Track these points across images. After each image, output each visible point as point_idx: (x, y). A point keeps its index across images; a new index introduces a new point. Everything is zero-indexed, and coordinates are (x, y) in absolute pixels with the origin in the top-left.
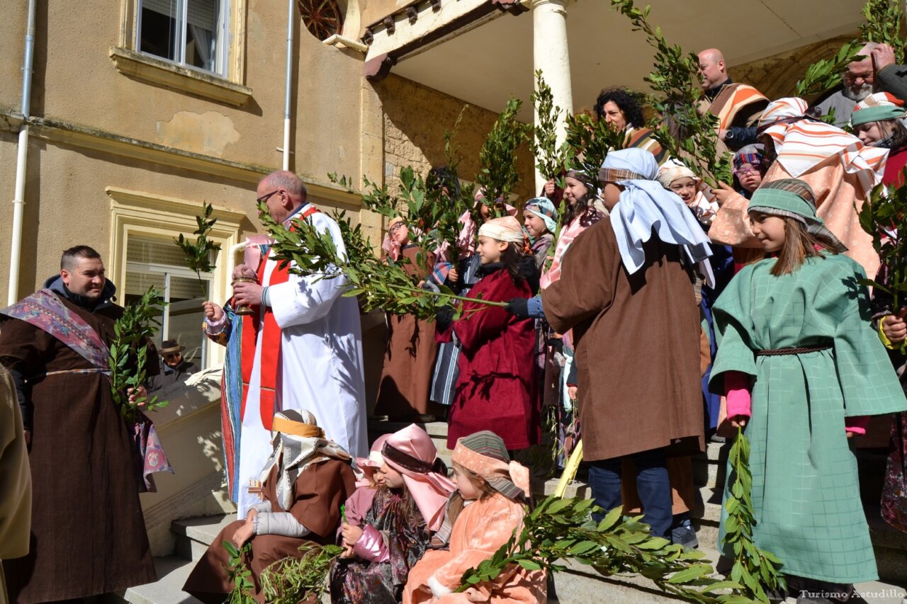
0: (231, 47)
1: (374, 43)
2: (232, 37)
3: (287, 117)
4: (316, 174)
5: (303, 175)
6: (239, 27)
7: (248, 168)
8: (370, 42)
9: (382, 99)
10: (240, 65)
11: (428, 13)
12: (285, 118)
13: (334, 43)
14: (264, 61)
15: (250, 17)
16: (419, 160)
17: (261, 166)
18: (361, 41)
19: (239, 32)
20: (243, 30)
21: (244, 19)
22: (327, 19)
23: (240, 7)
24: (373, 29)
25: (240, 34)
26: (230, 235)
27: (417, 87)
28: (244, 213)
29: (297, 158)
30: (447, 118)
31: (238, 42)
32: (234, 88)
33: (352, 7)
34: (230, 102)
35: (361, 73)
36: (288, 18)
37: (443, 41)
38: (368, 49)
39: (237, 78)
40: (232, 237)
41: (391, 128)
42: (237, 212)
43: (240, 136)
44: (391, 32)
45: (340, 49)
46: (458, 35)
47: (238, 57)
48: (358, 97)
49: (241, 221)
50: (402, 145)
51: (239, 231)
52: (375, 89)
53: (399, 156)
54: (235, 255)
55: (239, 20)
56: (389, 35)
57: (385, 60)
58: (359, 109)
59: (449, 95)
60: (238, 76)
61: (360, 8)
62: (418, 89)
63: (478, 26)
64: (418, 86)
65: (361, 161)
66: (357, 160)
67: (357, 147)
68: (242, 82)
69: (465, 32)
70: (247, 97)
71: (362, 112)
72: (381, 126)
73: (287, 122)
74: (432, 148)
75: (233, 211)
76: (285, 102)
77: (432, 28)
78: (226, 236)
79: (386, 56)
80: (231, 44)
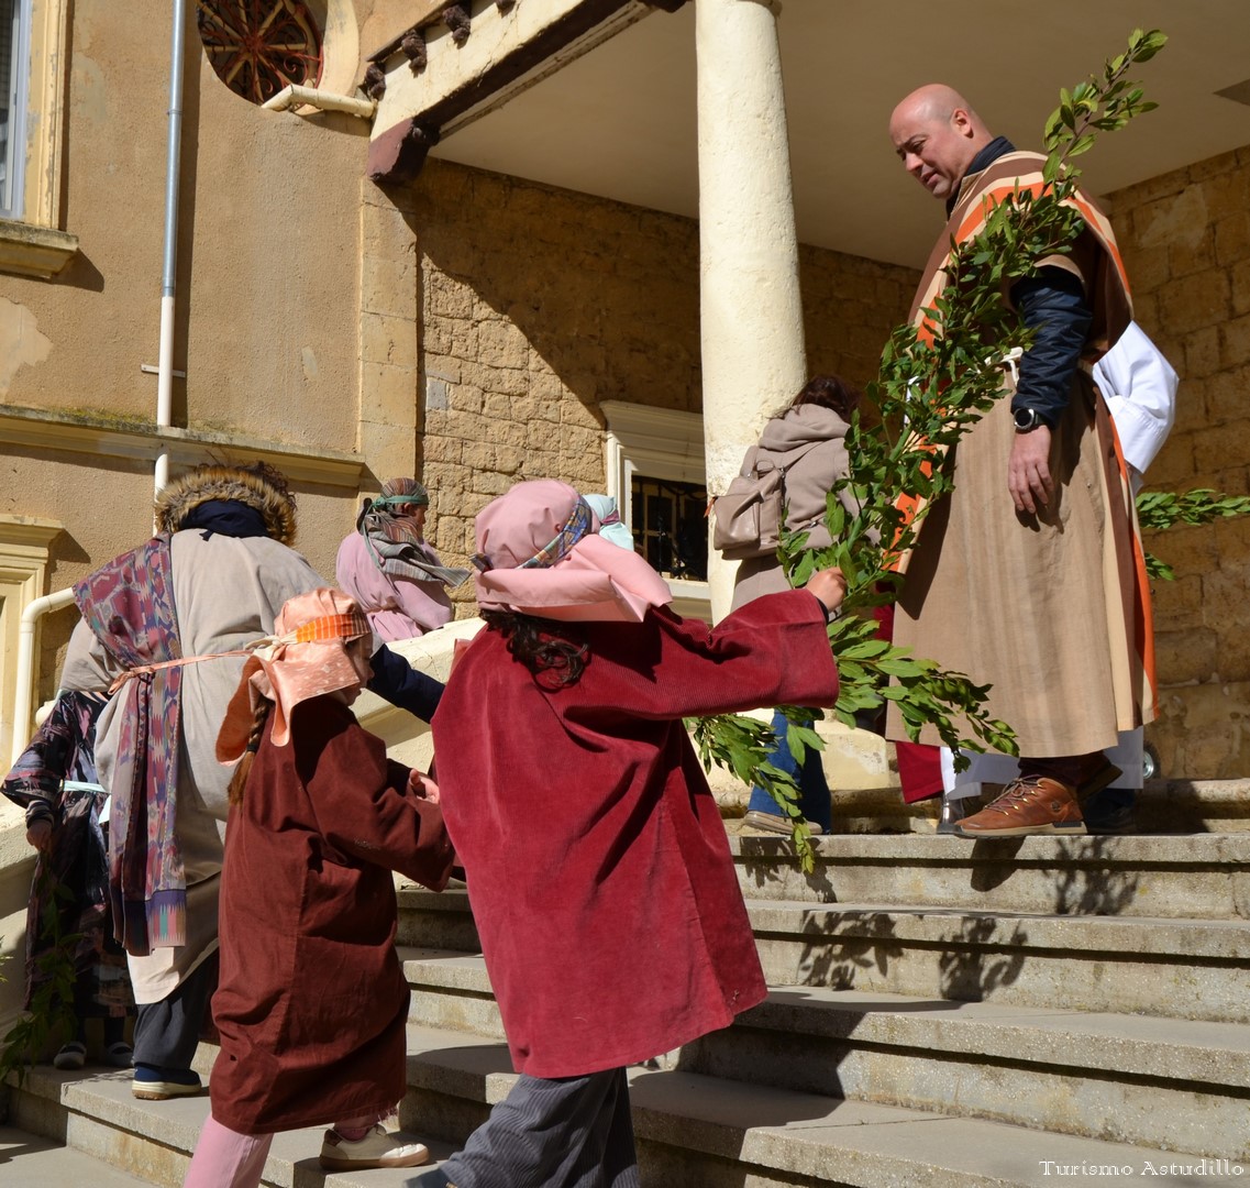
0: (31, 145)
1: (387, 95)
2: (33, 121)
3: (167, 291)
4: (243, 420)
5: (209, 424)
6: (51, 98)
7: (66, 420)
8: (379, 93)
9: (416, 226)
10: (51, 184)
11: (491, 18)
12: (162, 295)
13: (290, 106)
14: (111, 168)
15: (77, 73)
16: (519, 365)
17: (103, 413)
18: (360, 92)
19: (49, 110)
20: (60, 104)
21: (61, 78)
22: (282, 47)
23: (52, 51)
24: (383, 61)
25: (54, 114)
26: (26, 578)
27: (512, 186)
28: (59, 525)
29: (190, 387)
30: (597, 255)
31: (48, 132)
32: (35, 239)
33: (340, 15)
34: (26, 272)
35: (361, 167)
36: (170, 64)
37: (536, 81)
38: (375, 110)
39: (43, 214)
40: (31, 580)
41: (441, 293)
42: (40, 523)
43: (51, 346)
44: (418, 68)
45: (305, 117)
46: (565, 64)
47: (46, 166)
48: (354, 227)
49: (51, 542)
50: (473, 333)
51: (46, 565)
52: (395, 204)
53: (466, 359)
54: (35, 623)
55: (51, 80)
56: (416, 76)
57: (410, 135)
58: (355, 255)
59: (601, 199)
60: (46, 210)
61: (358, 15)
62: (515, 190)
63: (606, 38)
64: (514, 183)
65: (361, 380)
66: (349, 379)
67: (349, 345)
68: (55, 223)
69: (579, 55)
70: (67, 257)
71: (362, 261)
72: (414, 291)
73: (167, 303)
74: (554, 332)
75: (29, 521)
76: (164, 256)
77: (499, 55)
78: (18, 579)
79: (410, 125)
80: (30, 137)
